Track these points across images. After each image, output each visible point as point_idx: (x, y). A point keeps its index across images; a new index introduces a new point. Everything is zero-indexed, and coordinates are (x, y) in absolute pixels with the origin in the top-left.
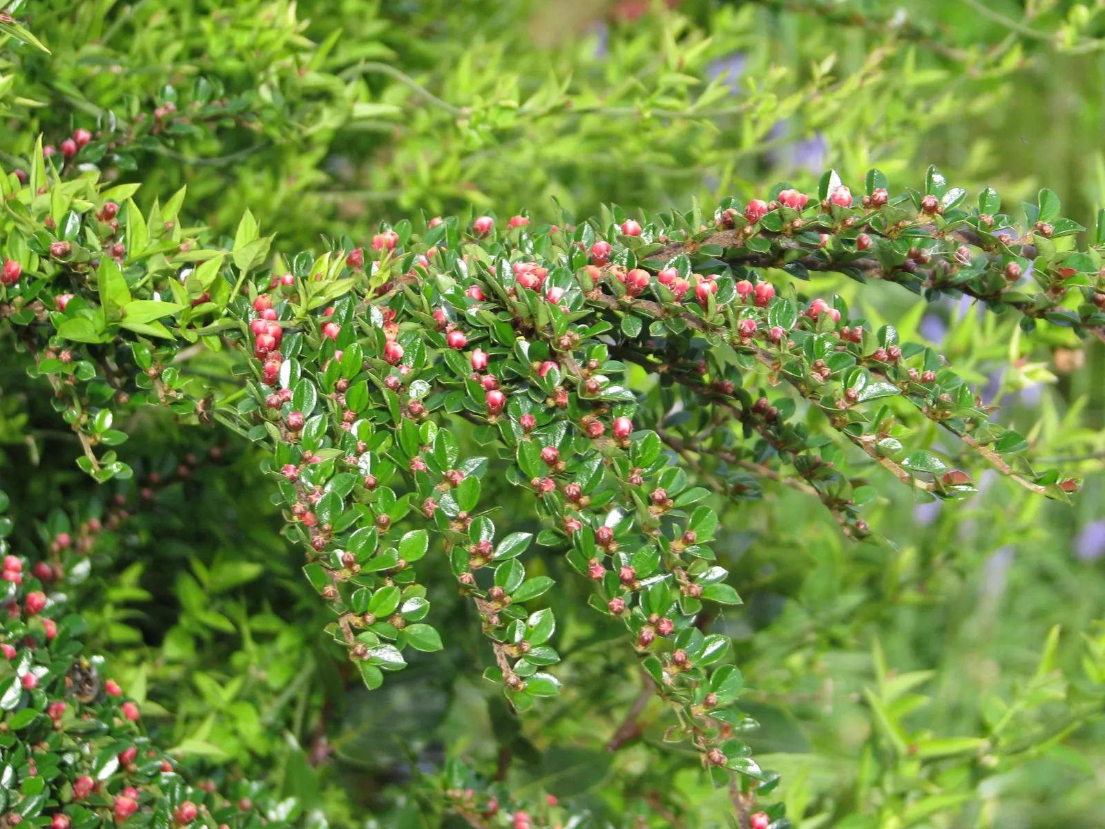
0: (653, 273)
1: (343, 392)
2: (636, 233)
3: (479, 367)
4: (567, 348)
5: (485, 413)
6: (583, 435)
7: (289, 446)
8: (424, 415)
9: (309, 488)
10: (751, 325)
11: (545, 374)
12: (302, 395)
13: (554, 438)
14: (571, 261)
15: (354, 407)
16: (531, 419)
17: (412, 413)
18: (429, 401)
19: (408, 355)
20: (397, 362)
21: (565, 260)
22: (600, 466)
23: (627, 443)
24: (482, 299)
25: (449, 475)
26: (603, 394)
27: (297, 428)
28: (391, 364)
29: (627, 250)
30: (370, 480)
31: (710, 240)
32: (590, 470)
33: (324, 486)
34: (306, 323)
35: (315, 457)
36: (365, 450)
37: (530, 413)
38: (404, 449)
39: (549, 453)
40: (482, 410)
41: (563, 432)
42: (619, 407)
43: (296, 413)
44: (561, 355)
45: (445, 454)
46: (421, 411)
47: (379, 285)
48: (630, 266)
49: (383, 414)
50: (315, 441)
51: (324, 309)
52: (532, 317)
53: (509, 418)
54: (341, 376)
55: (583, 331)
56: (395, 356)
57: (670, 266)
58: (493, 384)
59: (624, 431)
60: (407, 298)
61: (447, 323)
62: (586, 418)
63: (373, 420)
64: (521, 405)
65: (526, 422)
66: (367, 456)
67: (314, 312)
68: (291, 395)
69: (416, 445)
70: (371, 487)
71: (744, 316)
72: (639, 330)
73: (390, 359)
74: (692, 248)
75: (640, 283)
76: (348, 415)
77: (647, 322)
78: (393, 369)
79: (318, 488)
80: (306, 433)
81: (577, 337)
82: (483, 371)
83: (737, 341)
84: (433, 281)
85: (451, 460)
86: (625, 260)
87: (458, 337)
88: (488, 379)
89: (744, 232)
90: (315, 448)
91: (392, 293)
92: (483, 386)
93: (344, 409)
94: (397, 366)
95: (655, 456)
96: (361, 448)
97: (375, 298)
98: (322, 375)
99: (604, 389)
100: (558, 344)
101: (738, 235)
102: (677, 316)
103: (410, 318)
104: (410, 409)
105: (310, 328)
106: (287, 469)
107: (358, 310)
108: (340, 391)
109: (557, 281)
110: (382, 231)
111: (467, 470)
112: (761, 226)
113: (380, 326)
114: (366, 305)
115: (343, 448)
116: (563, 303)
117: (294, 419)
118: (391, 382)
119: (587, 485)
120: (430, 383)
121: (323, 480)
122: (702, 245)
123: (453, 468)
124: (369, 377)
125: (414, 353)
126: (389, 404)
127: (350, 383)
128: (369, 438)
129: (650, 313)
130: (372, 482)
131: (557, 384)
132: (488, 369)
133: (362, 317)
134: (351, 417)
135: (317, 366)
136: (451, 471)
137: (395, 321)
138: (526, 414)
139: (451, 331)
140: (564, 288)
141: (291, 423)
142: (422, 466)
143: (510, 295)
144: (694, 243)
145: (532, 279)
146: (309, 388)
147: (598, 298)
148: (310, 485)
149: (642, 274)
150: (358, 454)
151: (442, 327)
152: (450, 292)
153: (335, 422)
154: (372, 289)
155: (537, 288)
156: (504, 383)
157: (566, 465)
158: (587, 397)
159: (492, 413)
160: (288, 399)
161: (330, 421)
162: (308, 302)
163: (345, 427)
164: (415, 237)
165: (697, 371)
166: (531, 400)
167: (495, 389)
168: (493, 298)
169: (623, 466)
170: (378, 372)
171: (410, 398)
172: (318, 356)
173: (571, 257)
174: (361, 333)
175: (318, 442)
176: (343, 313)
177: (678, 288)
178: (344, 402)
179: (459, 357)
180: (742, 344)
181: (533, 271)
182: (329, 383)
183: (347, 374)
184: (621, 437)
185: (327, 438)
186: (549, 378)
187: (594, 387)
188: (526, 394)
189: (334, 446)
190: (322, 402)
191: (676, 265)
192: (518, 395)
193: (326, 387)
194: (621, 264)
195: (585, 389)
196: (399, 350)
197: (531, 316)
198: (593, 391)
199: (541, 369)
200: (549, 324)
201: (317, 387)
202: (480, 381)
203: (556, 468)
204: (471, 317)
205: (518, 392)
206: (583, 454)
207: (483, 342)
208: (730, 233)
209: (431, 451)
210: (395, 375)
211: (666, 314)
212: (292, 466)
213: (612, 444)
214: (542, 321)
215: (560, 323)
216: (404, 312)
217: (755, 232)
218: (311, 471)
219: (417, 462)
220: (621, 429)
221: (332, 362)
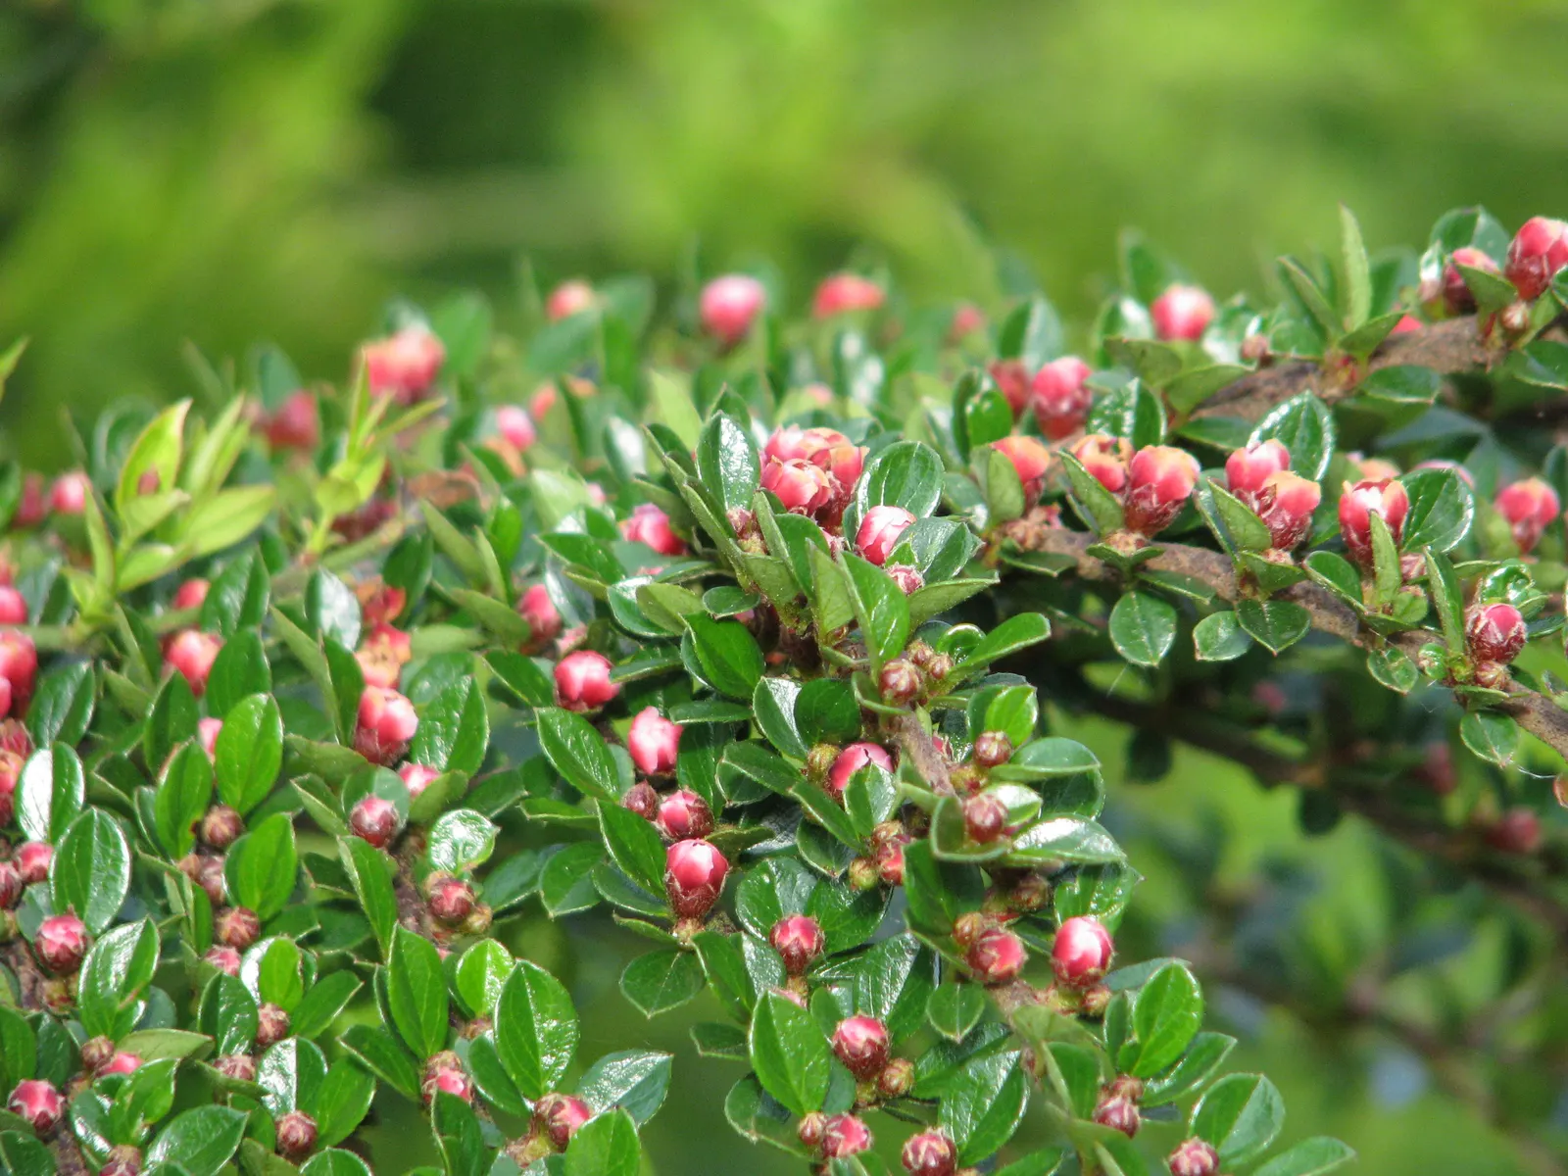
0: (1211, 458)
1: (220, 851)
2: (1196, 332)
3: (652, 766)
4: (912, 698)
5: (665, 913)
6: (962, 978)
7: (36, 1022)
8: (477, 921)
9: (98, 1155)
10: (1506, 623)
11: (845, 786)
12: (84, 861)
13: (877, 989)
14: (960, 421)
15: (255, 899)
16: (807, 931)
17: (437, 915)
18: (495, 877)
19: (431, 732)
20: (395, 753)
21: (944, 418)
22: (1015, 1074)
23: (1099, 999)
24: (674, 547)
25: (545, 1109)
26: (1020, 844)
27: (65, 965)
28: (376, 759)
29: (1133, 385)
30: (295, 1127)
31: (1404, 349)
32: (984, 1088)
33: (144, 1147)
34: (114, 635)
35: (117, 1057)
36: (283, 1032)
37: (807, 912)
38: (403, 1029)
39: (858, 1035)
40: (659, 903)
41: (905, 969)
42: (1075, 887)
43: (63, 915)
44: (892, 722)
45: (534, 1045)
46: (466, 909)
47: (344, 506)
48: (1144, 434)
49: (344, 920)
50: (119, 1006)
51: (172, 586)
52: (804, 602)
53: (740, 927)
54: (214, 800)
55: (966, 643)
56: (388, 733)
57: (1266, 436)
58: (691, 819)
59: (1085, 960)
60: (438, 548)
61: (560, 627)
62: (969, 923)
63: (313, 940)
64: (779, 888)
65: (793, 939)
66: (287, 1053)
67: (140, 597)
68: (48, 861)
69: (441, 1015)
70: (298, 1152)
71: (1492, 593)
72: (1166, 641)
73: (375, 745)
74: (1343, 376)
75: (1168, 490)
76: (232, 923)
77: (1187, 616)
78: (383, 775)
79: (127, 1152)
80: (91, 980)
81: (942, 663)
82: (664, 781)
83: (1463, 672)
84: (522, 495)
85: (554, 1061)
86: (1129, 418)
87: (588, 671)
88: (677, 804)
89: (1503, 323)
90: (118, 1028)
91: (390, 533)
92: (660, 826)
93: (219, 906)
94: (395, 767)
95: (1181, 1042)
96: (268, 1028)
97: (332, 549)
98: (154, 796)
99: (1025, 828)
100: (880, 688)
101: (1487, 332)
102: (1282, 595)
103: (450, 612)
104: (433, 907)
105: (122, 648)
106: (28, 1095)
107: (281, 590)
108: (208, 847)
109: (890, 489)
110: (391, 330)
111: (604, 1096)
112: (1557, 303)
113: (348, 640)
114: (306, 573)
115: (210, 1025)
116: (903, 556)
117: (55, 937)
118: (373, 814)
119: (974, 1136)
120: (496, 821)
121: (140, 1129)
122: (1376, 366)
123: (559, 1088)
124: (298, 802)
125: (448, 722)
126: (358, 886)
127: (245, 822)
128: (296, 996)
129: (1199, 586)
130: (300, 1134)
131: (884, 814)
132: (681, 772)
133: (289, 613)
134: (243, 930)
135: (142, 772)
136: (550, 1099)
137: (403, 624)
138: (795, 916)
139: (569, 654)
140: (915, 508)
141: (48, 951)
142: (458, 1083)
143: (741, 535)
144: (1348, 360)
145: (810, 482)
146: (106, 837)
147: (1041, 540)
148: (100, 1144)
149: (1172, 463)
150: (259, 1047)
151: (542, 642)
152: (570, 525)
153: (189, 948)
154: (326, 520)
155: (828, 513)
156: (731, 816)
157: (917, 1074)
158: (968, 854)
159: (684, 913)
160: (41, 875)
161: (169, 946)
162: (117, 568)
163: (221, 962)
164: (503, 350)
165: (1425, 783)
166: (812, 871)
167: (697, 835)
168: (697, 545)
169: (1078, 1070)
170: (330, 785)
171: (433, 867)
172: (143, 737)
173: (960, 403)
174: (288, 663)
175: (130, 1009)
176: (233, 599)
177: (1283, 505)
178: (221, 883)
179: (587, 736)
180: (1477, 680)
181: (820, 458)
182: (176, 821)
183: (234, 793)
184: (1078, 980)
185: (162, 996)
186: (859, 795)
187: (989, 821)
188: (791, 852)
189: (183, 1021)
190: (147, 885)
191: (1287, 432)
192: (773, 854)
193: (164, 836)
194: (1116, 428)
195: (958, 828)
196: (403, 714)
197: (802, 601)
198: (985, 836)
199: (837, 767)
200: (853, 625)
201: (134, 834)
202: (653, 811)
203: (881, 1084)
204: (627, 606)
205: (774, 844)
206: (957, 1037)
207: (667, 684)
208: (1465, 327)
209: (489, 1035)
210: (384, 796)
211: (1248, 591)
212: (43, 1086)
213: (1049, 1003)
214: (831, 616)
215: (885, 620)
216: (431, 594)
217: (1539, 323)
218: (106, 1103)
219: (440, 1072)
220: (1075, 956)
221: (185, 756)
